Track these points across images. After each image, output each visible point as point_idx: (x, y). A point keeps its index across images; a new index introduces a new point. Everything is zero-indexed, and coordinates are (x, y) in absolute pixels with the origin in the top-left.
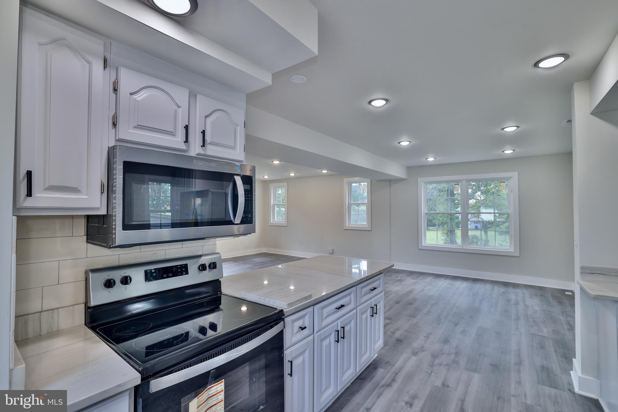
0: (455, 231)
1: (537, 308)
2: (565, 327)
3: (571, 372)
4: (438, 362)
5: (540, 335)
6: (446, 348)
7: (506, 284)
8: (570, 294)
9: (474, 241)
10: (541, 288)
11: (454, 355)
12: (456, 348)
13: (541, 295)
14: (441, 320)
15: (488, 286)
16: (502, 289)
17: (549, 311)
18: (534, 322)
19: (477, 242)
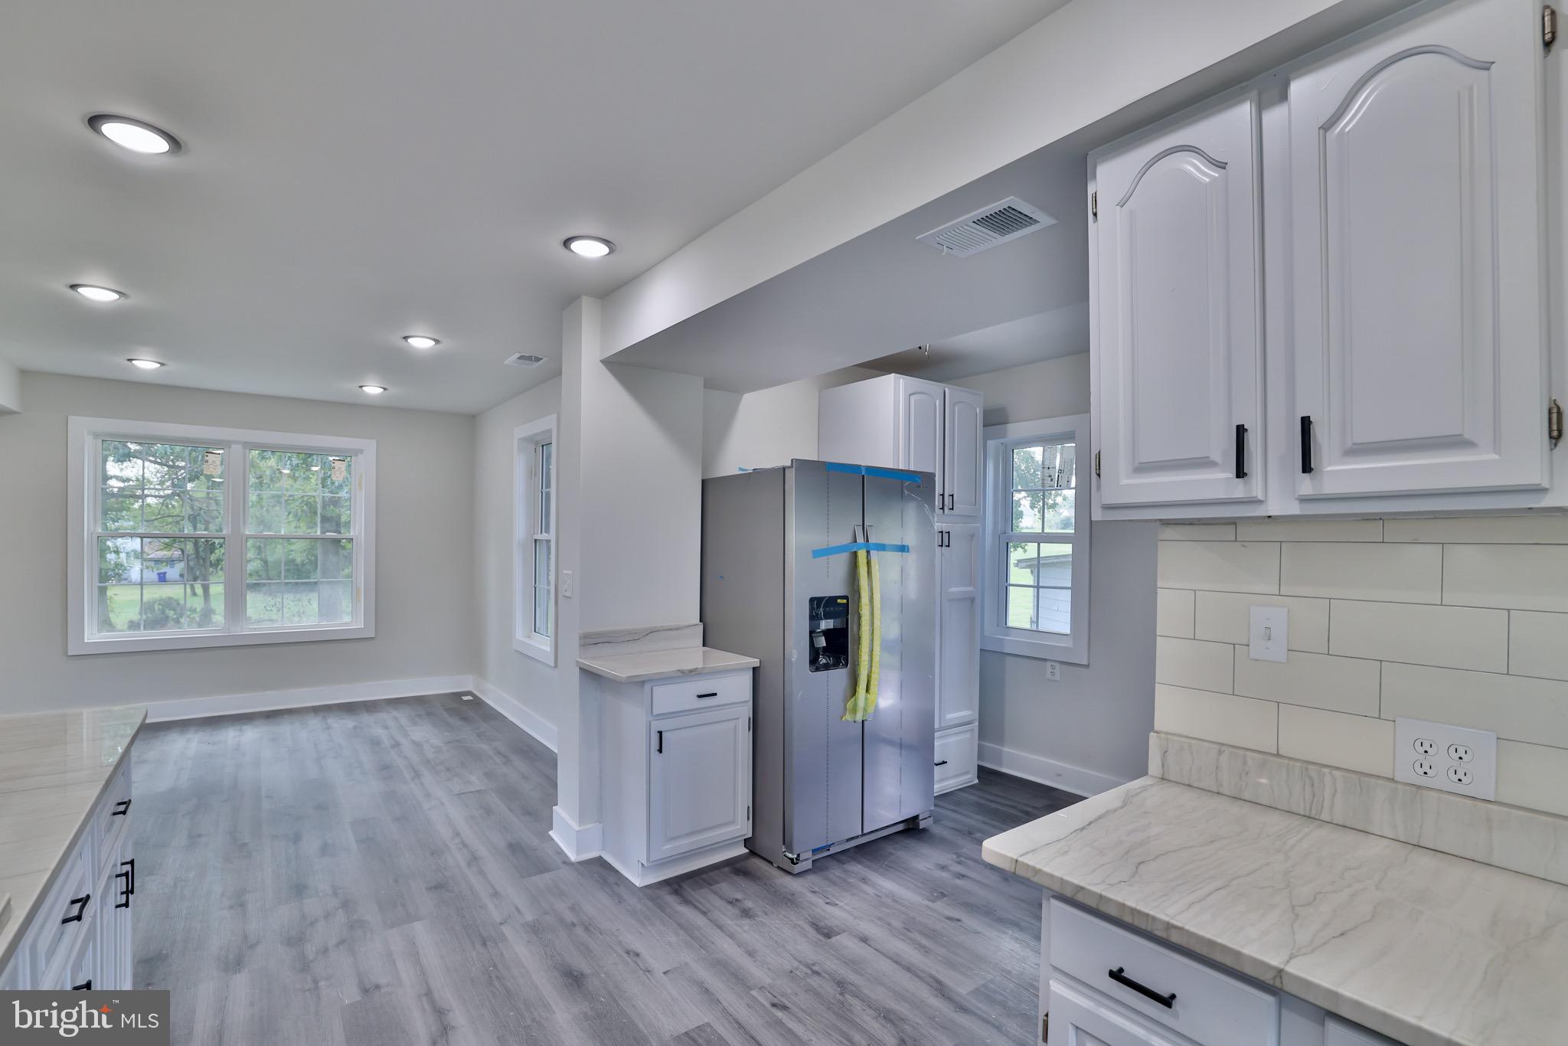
0: (108, 592)
1: (435, 741)
2: (498, 759)
3: (550, 833)
4: (314, 949)
5: (473, 790)
6: (312, 906)
7: (350, 708)
8: (470, 698)
9: (167, 617)
10: (420, 701)
11: (340, 910)
12: (335, 894)
13: (428, 714)
14: (246, 844)
15: (314, 722)
16: (348, 723)
17: (458, 741)
18: (448, 770)
19: (178, 618)
